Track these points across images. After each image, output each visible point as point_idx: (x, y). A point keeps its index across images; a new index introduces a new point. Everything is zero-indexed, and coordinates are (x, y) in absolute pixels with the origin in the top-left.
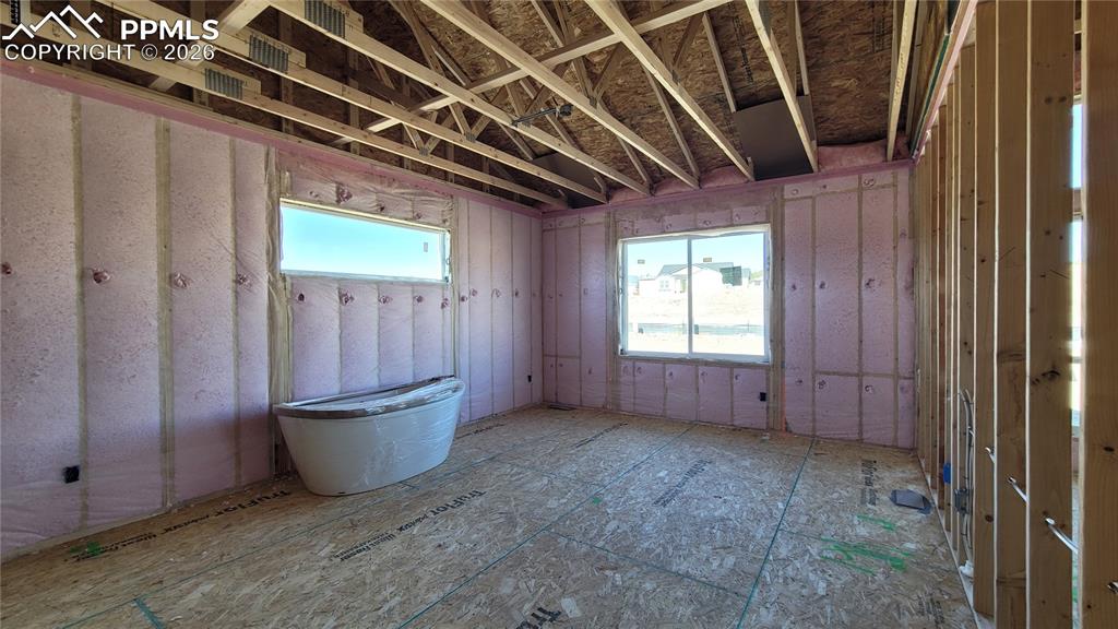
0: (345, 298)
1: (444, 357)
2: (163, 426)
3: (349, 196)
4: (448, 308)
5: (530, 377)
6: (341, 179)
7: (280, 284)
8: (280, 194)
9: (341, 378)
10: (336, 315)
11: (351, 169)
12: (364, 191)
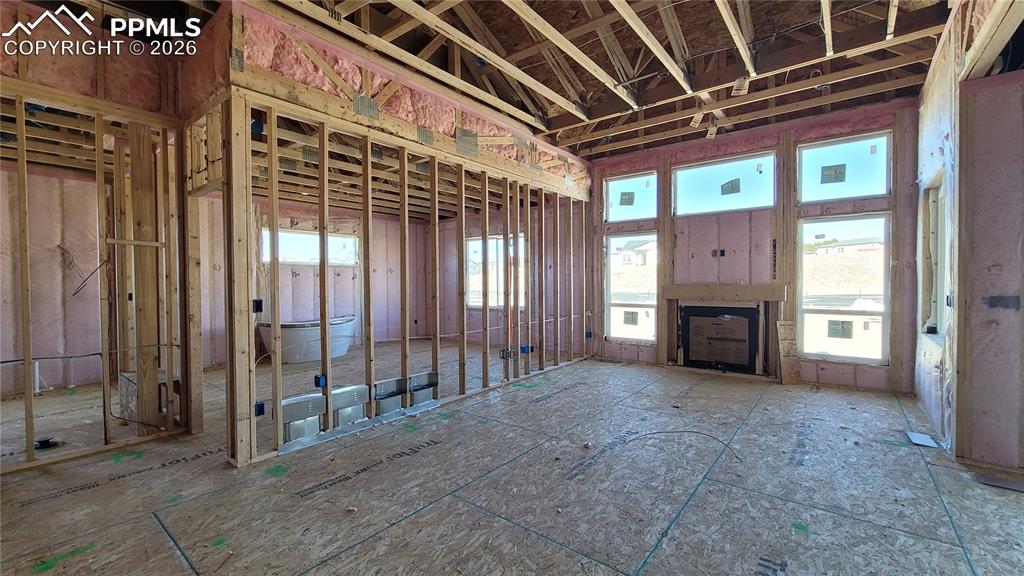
0: (295, 274)
1: (354, 307)
2: (211, 330)
3: (297, 223)
4: (357, 280)
5: (416, 322)
6: (294, 215)
7: (262, 269)
8: (262, 225)
9: (293, 313)
10: (290, 283)
11: (298, 210)
12: (305, 220)
